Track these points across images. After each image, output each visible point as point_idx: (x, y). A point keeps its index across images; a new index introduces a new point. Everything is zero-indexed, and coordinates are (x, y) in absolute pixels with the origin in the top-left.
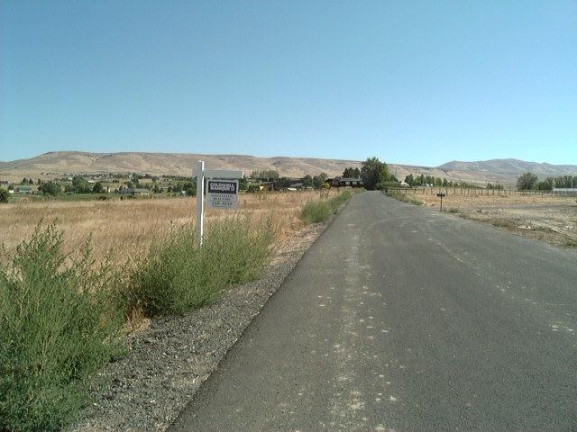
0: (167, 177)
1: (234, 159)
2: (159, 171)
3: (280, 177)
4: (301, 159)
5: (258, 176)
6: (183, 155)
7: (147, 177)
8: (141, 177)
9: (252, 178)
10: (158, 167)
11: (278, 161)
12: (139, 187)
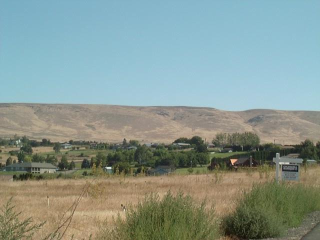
0: (76, 143)
1: (184, 114)
2: (62, 133)
3: (261, 143)
4: (295, 112)
5: (225, 141)
6: (101, 107)
7: (45, 143)
8: (35, 144)
9: (216, 144)
10: (59, 128)
11: (257, 117)
12: (36, 159)
